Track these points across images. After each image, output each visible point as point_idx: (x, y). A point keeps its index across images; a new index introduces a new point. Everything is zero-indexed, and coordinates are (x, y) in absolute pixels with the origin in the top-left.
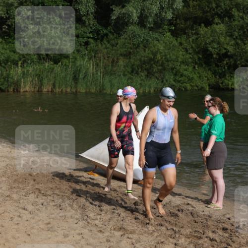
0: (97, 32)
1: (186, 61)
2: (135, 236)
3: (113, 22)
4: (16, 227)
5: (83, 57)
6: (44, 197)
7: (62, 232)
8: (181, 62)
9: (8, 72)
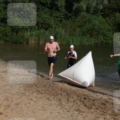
0: (66, 15)
1: (109, 30)
2: (85, 114)
3: (74, 10)
4: (28, 108)
5: (59, 27)
6: (41, 94)
7: (50, 111)
8: (106, 30)
9: (23, 34)
